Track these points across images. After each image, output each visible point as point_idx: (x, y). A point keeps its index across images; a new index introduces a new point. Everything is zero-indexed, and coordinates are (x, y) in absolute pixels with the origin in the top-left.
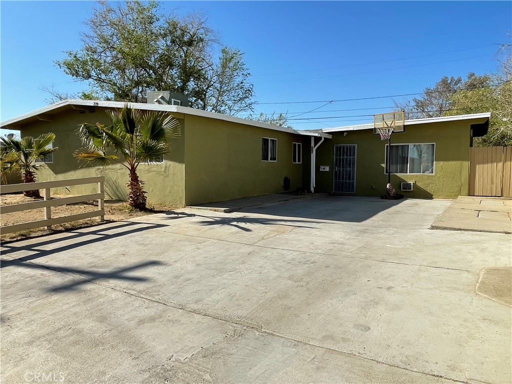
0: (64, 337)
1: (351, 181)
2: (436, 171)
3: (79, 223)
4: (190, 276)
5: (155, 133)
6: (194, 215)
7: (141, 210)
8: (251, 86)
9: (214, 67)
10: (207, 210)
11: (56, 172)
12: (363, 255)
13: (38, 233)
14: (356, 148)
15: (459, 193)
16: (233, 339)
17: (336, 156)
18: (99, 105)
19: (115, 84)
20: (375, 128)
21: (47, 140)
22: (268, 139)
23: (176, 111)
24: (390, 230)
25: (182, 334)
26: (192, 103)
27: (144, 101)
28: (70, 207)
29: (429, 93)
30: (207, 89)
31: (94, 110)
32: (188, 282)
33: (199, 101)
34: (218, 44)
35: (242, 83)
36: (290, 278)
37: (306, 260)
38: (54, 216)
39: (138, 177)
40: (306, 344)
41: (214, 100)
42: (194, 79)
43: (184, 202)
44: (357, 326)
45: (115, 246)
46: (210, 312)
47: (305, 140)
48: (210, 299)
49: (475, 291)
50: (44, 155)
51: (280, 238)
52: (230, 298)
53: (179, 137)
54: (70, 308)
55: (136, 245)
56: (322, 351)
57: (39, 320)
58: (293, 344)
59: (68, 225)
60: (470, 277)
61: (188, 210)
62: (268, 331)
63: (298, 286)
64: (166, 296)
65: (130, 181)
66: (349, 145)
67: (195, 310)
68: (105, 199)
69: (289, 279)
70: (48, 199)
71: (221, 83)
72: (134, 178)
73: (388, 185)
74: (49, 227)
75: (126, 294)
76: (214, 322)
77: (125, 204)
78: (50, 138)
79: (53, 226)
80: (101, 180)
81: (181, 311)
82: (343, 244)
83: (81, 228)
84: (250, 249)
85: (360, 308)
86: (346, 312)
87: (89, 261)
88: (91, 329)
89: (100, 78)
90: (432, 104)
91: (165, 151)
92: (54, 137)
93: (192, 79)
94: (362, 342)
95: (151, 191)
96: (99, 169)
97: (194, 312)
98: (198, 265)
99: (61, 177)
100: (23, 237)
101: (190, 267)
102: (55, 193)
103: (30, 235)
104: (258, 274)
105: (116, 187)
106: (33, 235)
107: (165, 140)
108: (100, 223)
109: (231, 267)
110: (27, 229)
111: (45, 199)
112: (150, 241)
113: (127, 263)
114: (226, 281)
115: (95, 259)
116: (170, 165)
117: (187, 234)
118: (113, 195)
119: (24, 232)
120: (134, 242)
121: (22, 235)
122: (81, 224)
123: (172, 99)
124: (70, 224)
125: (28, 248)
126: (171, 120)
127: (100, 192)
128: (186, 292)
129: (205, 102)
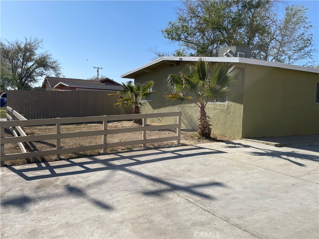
0: (142, 223)
3: (163, 144)
4: (237, 196)
6: (249, 147)
7: (206, 139)
8: (311, 36)
9: (278, 23)
10: (261, 143)
11: (154, 108)
13: (138, 148)
18: (183, 60)
19: (197, 43)
21: (149, 85)
23: (238, 62)
26: (255, 54)
28: (159, 132)
30: (270, 42)
32: (235, 200)
33: (262, 53)
35: (303, 34)
38: (148, 138)
39: (206, 113)
42: (259, 35)
45: (184, 163)
46: (249, 229)
48: (251, 218)
50: (147, 96)
52: (269, 220)
53: (239, 82)
54: (148, 204)
55: (199, 164)
57: (129, 208)
59: (156, 144)
61: (244, 142)
64: (216, 208)
65: (200, 116)
67: (237, 225)
68: (181, 128)
72: (203, 114)
74: (144, 144)
77: (195, 133)
78: (151, 84)
79: (147, 144)
80: (179, 114)
81: (225, 222)
83: (164, 148)
84: (293, 181)
87: (165, 172)
88: (159, 222)
89: (187, 39)
91: (228, 94)
92: (153, 83)
93: (257, 35)
95: (215, 124)
96: (180, 106)
98: (245, 187)
99: (156, 111)
100: (128, 150)
101: (238, 188)
102: (151, 122)
103: (133, 149)
104: (299, 205)
105: (191, 120)
106: (135, 149)
107: (228, 85)
108: (177, 145)
109: (274, 194)
110: (132, 145)
111: (143, 126)
112: (209, 163)
113: (190, 177)
114: (267, 205)
115: (170, 171)
116: (231, 105)
117: (240, 161)
118: (189, 125)
119: (129, 146)
120: (198, 162)
121: (128, 149)
122: (164, 145)
123: (238, 52)
124: (158, 144)
125: (130, 158)
126: (234, 70)
127: (178, 123)
128: (231, 208)
129: (267, 54)
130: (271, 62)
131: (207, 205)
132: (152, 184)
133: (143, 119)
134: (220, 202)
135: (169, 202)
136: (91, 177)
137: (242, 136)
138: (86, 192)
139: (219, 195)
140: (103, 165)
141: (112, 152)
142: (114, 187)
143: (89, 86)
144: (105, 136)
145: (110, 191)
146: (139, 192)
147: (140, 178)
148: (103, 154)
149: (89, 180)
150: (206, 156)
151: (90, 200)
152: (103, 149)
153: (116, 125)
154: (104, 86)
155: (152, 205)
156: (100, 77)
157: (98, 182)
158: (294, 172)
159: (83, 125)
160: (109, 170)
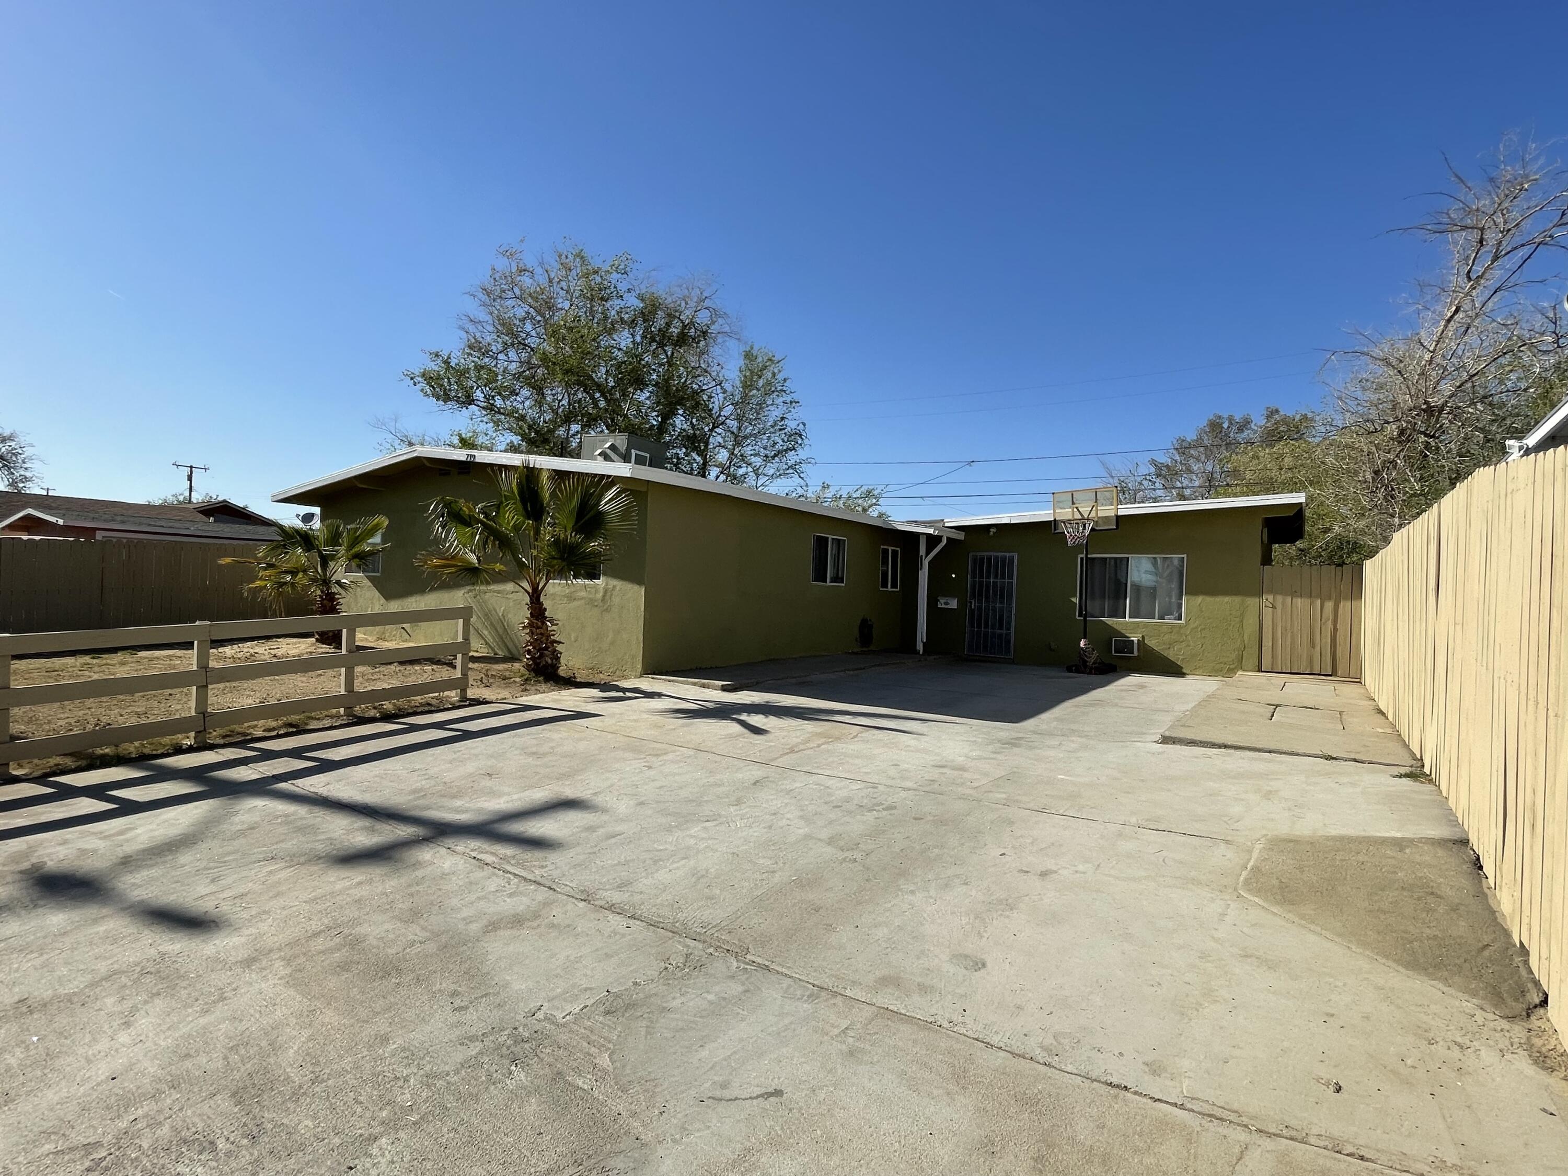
0: (323, 952)
1: (1004, 632)
2: (1187, 615)
3: (413, 704)
4: (619, 828)
5: (586, 518)
6: (660, 695)
7: (546, 680)
8: (801, 426)
9: (727, 386)
10: (688, 683)
11: (388, 596)
12: (1004, 796)
13: (325, 722)
14: (1016, 561)
15: (1239, 664)
16: (680, 974)
17: (974, 577)
18: (477, 460)
19: (522, 418)
20: (1055, 520)
21: (372, 529)
22: (828, 538)
23: (629, 475)
24: (1073, 741)
25: (572, 958)
26: (678, 459)
27: (576, 454)
28: (402, 668)
29: (1183, 448)
30: (711, 430)
31: (467, 468)
32: (613, 840)
33: (694, 455)
34: (736, 342)
35: (783, 419)
36: (831, 841)
37: (875, 801)
38: (360, 686)
39: (546, 609)
40: (835, 994)
41: (723, 456)
42: (684, 412)
43: (639, 666)
44: (960, 958)
45: (476, 755)
46: (644, 911)
47: (908, 540)
48: (649, 881)
49: (1235, 889)
50: (361, 560)
51: (828, 751)
52: (694, 880)
53: (633, 530)
54: (351, 888)
55: (520, 754)
56: (868, 1012)
57: (279, 912)
58: (808, 993)
59: (388, 706)
60: (1230, 855)
61: (647, 684)
62: (759, 960)
63: (844, 859)
64: (558, 871)
65: (527, 618)
66: (1000, 554)
67: (613, 905)
68: (471, 654)
69: (829, 844)
70: (349, 651)
71: (739, 419)
72: (538, 612)
73: (1082, 644)
74: (349, 709)
75: (474, 861)
76: (649, 934)
77: (516, 665)
78: (378, 524)
79: (357, 707)
80: (465, 613)
81: (582, 905)
82: (962, 769)
83: (415, 714)
84: (757, 773)
85: (972, 917)
86: (941, 924)
87: (414, 787)
88: (383, 938)
89: (492, 405)
90: (1189, 471)
91: (606, 558)
92: (386, 523)
93: (681, 412)
94: (961, 996)
95: (573, 639)
96: (470, 591)
97: (611, 908)
98: (642, 803)
99: (394, 606)
100: (291, 730)
101: (623, 807)
102: (379, 639)
103: (307, 724)
104: (765, 830)
105: (505, 629)
106: (313, 725)
107: (603, 534)
108: (457, 704)
109: (712, 811)
110: (304, 712)
111: (344, 651)
112: (552, 748)
113: (492, 793)
114: (692, 842)
115: (428, 781)
116: (614, 587)
117: (634, 734)
118: (498, 644)
119: (294, 718)
120: (517, 749)
121: (291, 725)
122: (416, 706)
123: (633, 451)
124: (394, 705)
125: (296, 753)
126: (618, 494)
127: (460, 640)
128: (602, 863)
129: (705, 459)
130: (714, 482)
131: (534, 866)
132: (365, 828)
133: (344, 631)
134: (572, 853)
135: (420, 873)
136: (139, 831)
137: (643, 668)
138: (114, 881)
139: (570, 833)
140: (189, 784)
141: (228, 739)
142: (229, 854)
143: (150, 525)
144: (203, 689)
145: (210, 869)
146: (320, 858)
147: (328, 812)
148: (191, 750)
149: (127, 841)
150: (543, 730)
151: (127, 909)
152: (192, 734)
153: (252, 651)
154: (210, 525)
155: (364, 891)
156: (197, 497)
157: (166, 844)
158: (760, 751)
159: (119, 656)
160: (211, 801)
